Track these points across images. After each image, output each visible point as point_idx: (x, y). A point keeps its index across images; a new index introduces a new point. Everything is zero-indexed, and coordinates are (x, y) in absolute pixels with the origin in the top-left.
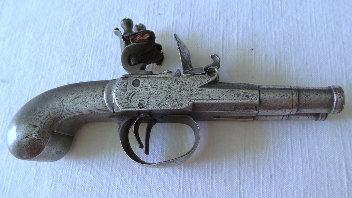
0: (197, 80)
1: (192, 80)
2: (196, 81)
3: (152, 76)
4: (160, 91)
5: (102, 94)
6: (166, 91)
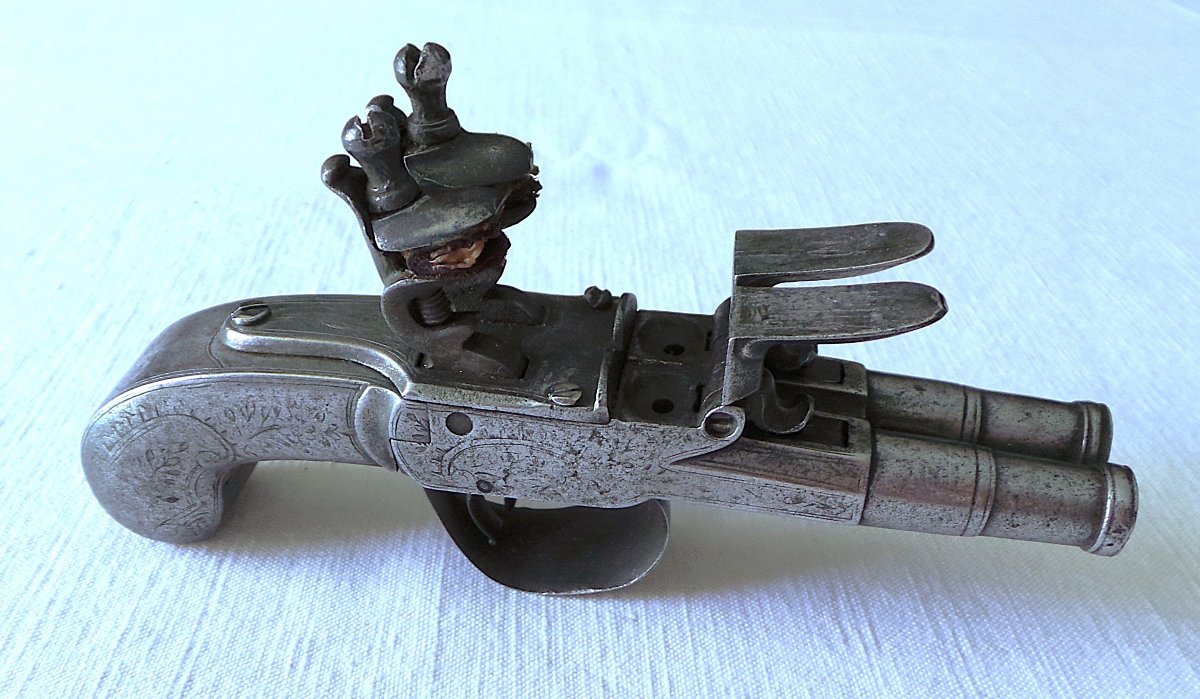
0: (668, 442)
1: (651, 440)
2: (664, 445)
3: (510, 410)
4: (543, 457)
5: (347, 430)
6: (562, 458)
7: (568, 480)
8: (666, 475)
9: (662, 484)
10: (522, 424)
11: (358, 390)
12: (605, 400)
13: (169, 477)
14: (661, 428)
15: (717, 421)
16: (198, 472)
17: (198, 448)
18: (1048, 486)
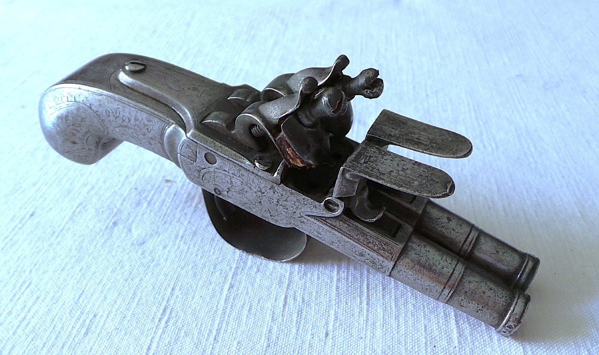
0: (306, 204)
1: (298, 201)
2: (304, 205)
3: (235, 161)
4: (247, 189)
5: (160, 141)
6: (256, 193)
7: (256, 204)
8: (303, 219)
9: (299, 223)
10: (240, 170)
11: (169, 125)
12: (280, 173)
13: (75, 132)
14: (304, 197)
15: (331, 203)
16: (89, 134)
17: (90, 123)
18: (484, 292)
